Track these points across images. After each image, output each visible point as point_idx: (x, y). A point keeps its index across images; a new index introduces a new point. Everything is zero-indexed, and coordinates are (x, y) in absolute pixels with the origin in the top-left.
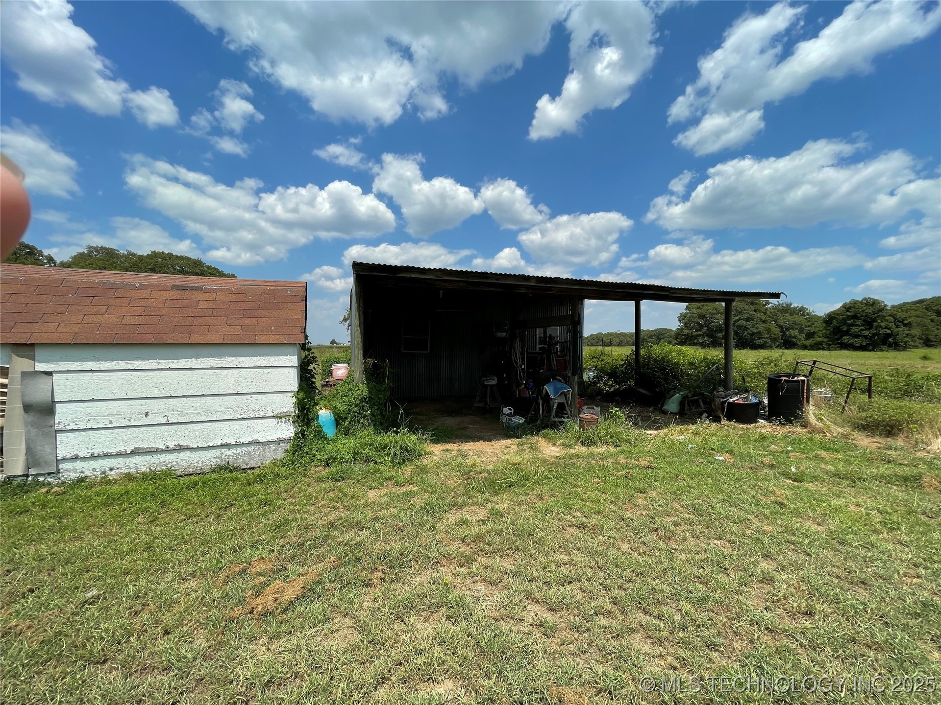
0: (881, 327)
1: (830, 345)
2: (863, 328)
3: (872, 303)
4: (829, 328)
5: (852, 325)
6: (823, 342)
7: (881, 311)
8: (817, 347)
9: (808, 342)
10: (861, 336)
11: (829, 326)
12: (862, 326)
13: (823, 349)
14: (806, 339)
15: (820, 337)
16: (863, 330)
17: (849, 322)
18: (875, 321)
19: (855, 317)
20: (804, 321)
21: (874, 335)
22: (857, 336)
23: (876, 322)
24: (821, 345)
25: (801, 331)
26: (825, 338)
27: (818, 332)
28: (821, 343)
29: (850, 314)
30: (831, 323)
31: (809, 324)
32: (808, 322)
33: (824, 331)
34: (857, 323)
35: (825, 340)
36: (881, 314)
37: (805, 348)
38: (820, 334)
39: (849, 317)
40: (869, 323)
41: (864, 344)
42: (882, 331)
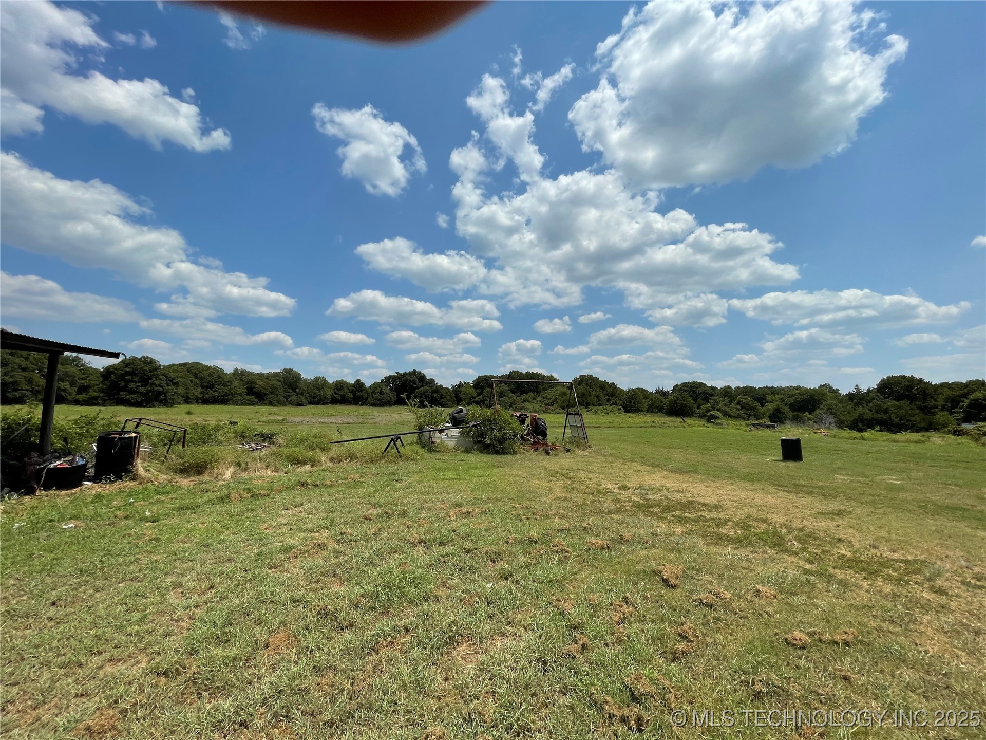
0: (155, 384)
1: (106, 400)
2: (139, 384)
3: (149, 362)
4: (106, 382)
5: (130, 381)
6: (99, 396)
7: (156, 369)
8: (90, 402)
9: (81, 397)
10: (138, 392)
11: (106, 380)
12: (139, 382)
13: (98, 404)
14: (78, 393)
15: (96, 392)
16: (139, 386)
17: (127, 378)
18: (150, 378)
19: (133, 373)
20: (77, 372)
21: (149, 391)
22: (133, 392)
23: (152, 379)
24: (97, 400)
25: (72, 384)
26: (102, 392)
27: (93, 387)
28: (96, 398)
29: (128, 369)
30: (110, 377)
31: (84, 376)
32: (83, 374)
33: (101, 385)
34: (135, 380)
35: (102, 395)
36: (155, 372)
37: (77, 403)
38: (96, 388)
39: (127, 373)
40: (145, 380)
41: (139, 400)
42: (156, 389)
